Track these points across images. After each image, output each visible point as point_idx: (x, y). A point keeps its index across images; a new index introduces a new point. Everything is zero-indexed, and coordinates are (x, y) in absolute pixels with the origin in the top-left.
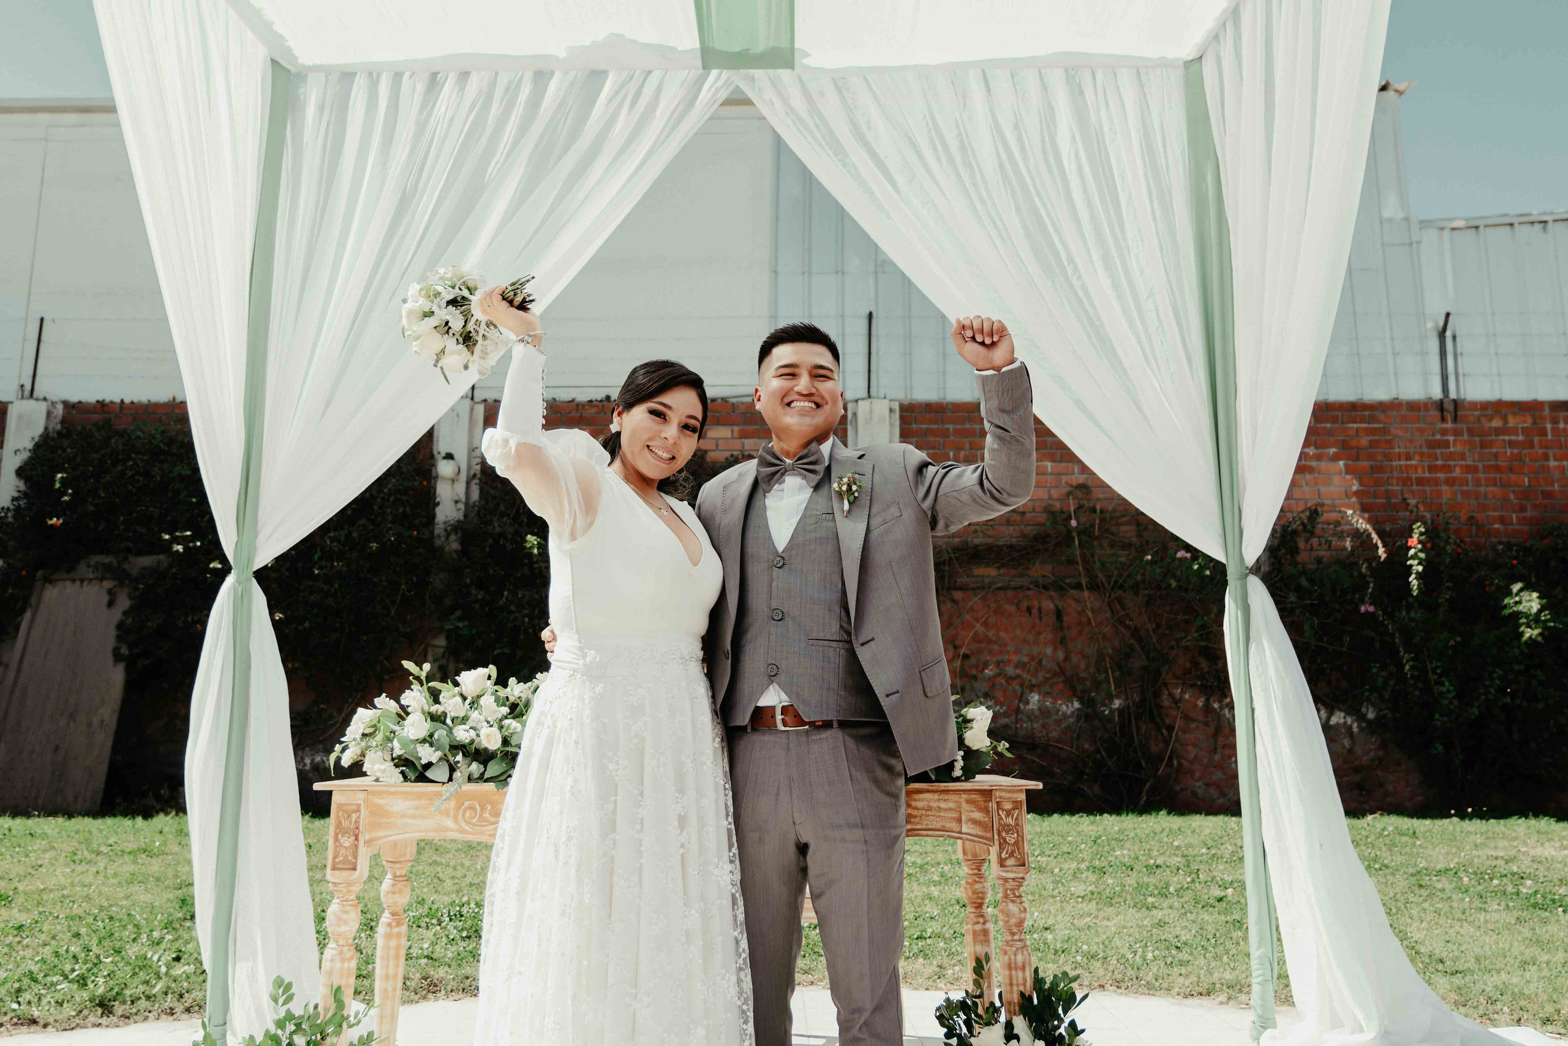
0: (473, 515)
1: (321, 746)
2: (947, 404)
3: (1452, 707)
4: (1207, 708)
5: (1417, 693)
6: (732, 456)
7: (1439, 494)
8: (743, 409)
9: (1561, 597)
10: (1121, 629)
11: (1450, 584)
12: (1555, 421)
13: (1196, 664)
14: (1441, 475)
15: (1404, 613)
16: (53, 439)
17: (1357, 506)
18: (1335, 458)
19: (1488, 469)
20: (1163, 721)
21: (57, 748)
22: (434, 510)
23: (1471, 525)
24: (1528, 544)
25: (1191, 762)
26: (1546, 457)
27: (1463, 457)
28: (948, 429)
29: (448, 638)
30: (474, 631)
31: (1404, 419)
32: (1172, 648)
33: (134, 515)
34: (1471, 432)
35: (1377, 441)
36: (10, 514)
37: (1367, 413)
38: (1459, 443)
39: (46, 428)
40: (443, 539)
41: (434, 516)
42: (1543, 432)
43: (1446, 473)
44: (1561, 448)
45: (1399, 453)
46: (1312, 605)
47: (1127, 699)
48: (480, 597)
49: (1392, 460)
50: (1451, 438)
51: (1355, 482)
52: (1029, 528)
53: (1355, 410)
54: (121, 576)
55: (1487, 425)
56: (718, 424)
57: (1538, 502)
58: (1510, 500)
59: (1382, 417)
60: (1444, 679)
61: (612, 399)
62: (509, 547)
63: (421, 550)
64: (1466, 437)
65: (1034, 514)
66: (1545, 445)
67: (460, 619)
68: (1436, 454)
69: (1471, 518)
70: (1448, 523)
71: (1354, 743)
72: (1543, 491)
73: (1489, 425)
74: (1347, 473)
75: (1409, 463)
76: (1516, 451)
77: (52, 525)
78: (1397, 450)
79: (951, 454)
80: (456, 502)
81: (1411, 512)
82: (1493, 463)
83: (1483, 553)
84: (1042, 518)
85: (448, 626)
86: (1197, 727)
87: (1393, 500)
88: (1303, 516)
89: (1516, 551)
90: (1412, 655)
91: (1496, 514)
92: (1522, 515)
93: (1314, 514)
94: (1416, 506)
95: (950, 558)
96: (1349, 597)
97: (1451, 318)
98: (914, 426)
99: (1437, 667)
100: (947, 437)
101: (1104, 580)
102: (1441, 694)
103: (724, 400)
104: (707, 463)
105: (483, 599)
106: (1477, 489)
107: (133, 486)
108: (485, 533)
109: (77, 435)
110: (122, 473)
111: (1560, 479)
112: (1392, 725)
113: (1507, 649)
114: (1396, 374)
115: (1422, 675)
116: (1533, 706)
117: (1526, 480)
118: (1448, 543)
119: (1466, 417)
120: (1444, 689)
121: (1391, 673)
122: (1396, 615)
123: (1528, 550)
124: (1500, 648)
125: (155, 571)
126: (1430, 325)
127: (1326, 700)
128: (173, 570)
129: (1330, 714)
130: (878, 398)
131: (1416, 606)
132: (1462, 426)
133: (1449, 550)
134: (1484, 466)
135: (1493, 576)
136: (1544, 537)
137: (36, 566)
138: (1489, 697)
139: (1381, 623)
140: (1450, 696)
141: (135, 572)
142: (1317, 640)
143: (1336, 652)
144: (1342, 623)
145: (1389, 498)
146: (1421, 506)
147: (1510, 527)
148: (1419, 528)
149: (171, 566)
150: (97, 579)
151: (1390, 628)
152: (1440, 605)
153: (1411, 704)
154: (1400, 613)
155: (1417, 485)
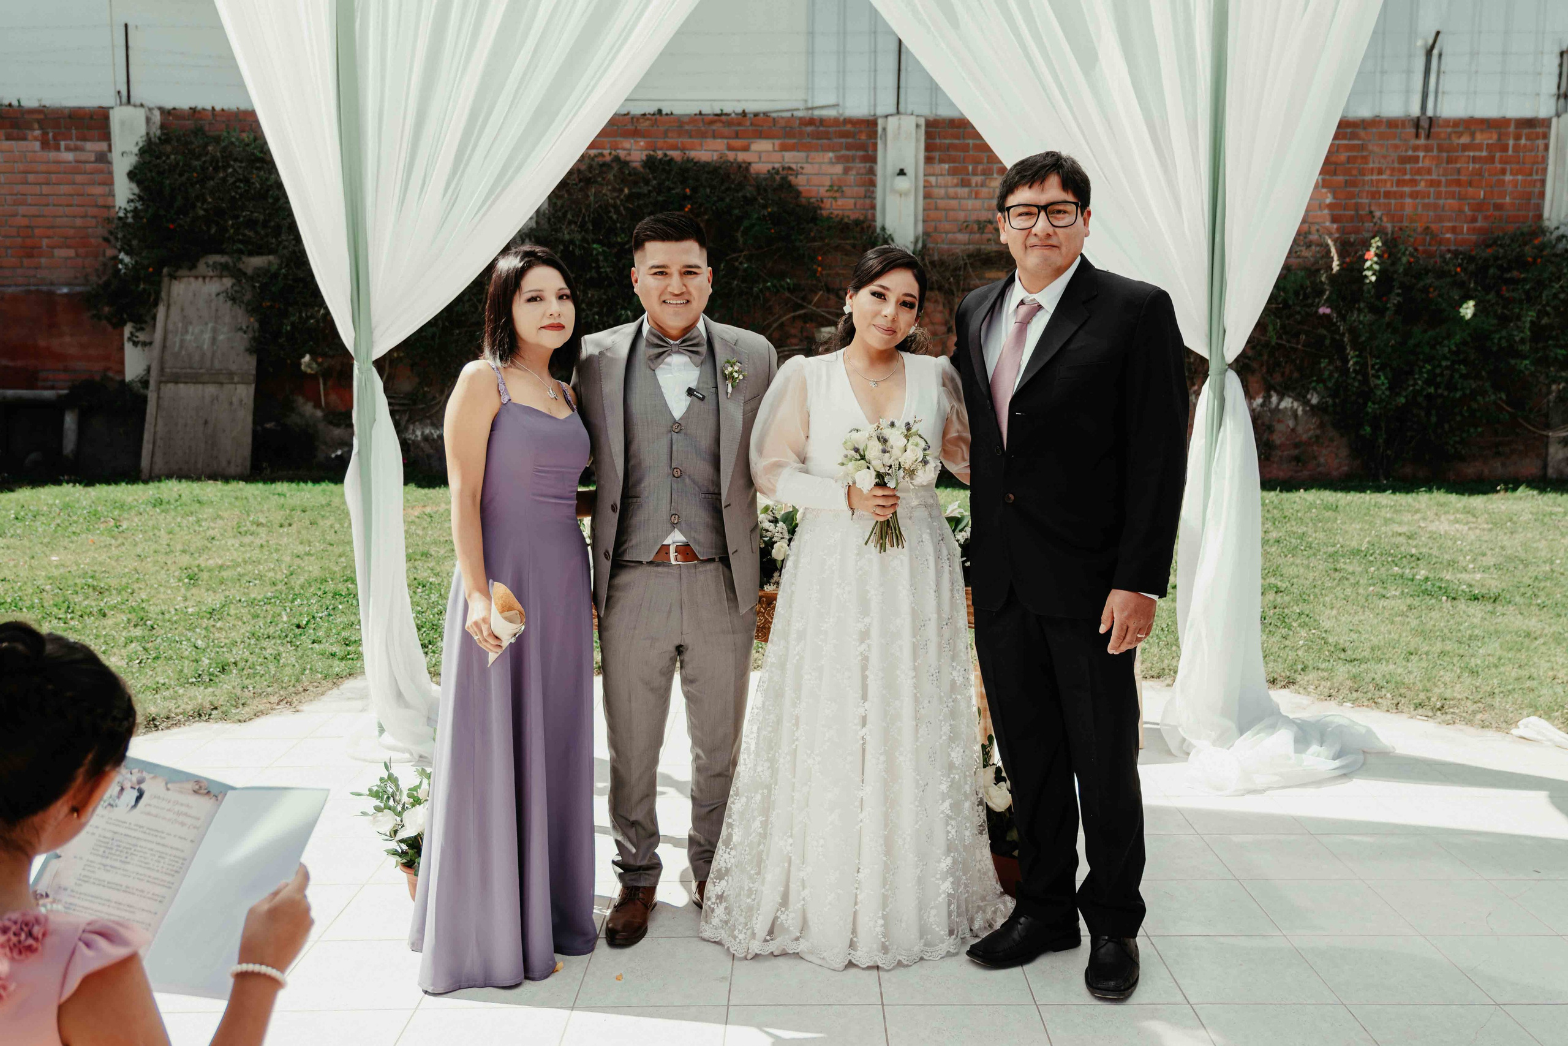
0: (543, 222)
1: (428, 421)
3: (1383, 396)
5: (1356, 384)
6: (774, 168)
7: (1402, 206)
8: (782, 123)
9: (1494, 301)
11: (1400, 291)
12: (1518, 137)
14: (1407, 189)
15: (1355, 316)
16: (155, 144)
17: (1328, 218)
19: (1449, 183)
21: (206, 422)
23: (1427, 234)
24: (1473, 253)
26: (1503, 172)
27: (1429, 172)
28: (969, 144)
31: (1382, 136)
33: (241, 219)
34: (1441, 148)
35: (1355, 157)
36: (129, 215)
37: (1349, 130)
38: (1428, 158)
39: (148, 134)
42: (1505, 148)
43: (1412, 186)
44: (1518, 163)
45: (1372, 169)
46: (1277, 309)
49: (1364, 175)
50: (1421, 154)
51: (1329, 195)
54: (238, 274)
55: (1456, 141)
56: (761, 137)
57: (1489, 213)
58: (1464, 211)
59: (1362, 133)
60: (1380, 373)
61: (664, 112)
62: (577, 252)
64: (1435, 153)
66: (1505, 161)
68: (1405, 169)
69: (1427, 228)
70: (1406, 235)
71: (1297, 424)
72: (1495, 205)
73: (1458, 141)
74: (1323, 186)
75: (1380, 177)
76: (1477, 166)
77: (169, 228)
78: (1371, 165)
79: (970, 168)
81: (1375, 224)
82: (1456, 177)
83: (1432, 261)
87: (1362, 213)
89: (1462, 259)
90: (1357, 353)
91: (1450, 224)
92: (1472, 225)
94: (1381, 219)
95: (966, 264)
96: (1310, 301)
97: (1440, 36)
98: (938, 141)
99: (1377, 364)
100: (968, 151)
102: (1376, 385)
103: (765, 114)
104: (751, 175)
106: (1437, 201)
107: (236, 193)
108: (556, 240)
109: (177, 142)
110: (224, 180)
111: (1512, 192)
112: (1331, 409)
113: (1438, 347)
114: (1381, 92)
115: (1362, 370)
116: (1451, 395)
117: (1482, 193)
118: (1404, 254)
119: (1439, 133)
120: (1379, 382)
121: (1336, 367)
122: (1348, 318)
123: (1471, 259)
124: (1433, 347)
125: (268, 271)
126: (1420, 43)
127: (1278, 388)
128: (283, 271)
129: (1280, 400)
130: (906, 114)
131: (1366, 310)
132: (1433, 142)
133: (1404, 260)
134: (1447, 180)
135: (1437, 283)
136: (1488, 246)
137: (161, 264)
138: (1417, 387)
139: (1335, 324)
140: (1383, 388)
141: (249, 271)
142: (1277, 338)
143: (1291, 347)
144: (1300, 323)
145: (1357, 210)
146: (1385, 219)
147: (1460, 237)
148: (1377, 242)
149: (280, 268)
150: (217, 276)
151: (1342, 328)
152: (1388, 309)
153: (1350, 393)
154: (1352, 316)
155: (1385, 198)
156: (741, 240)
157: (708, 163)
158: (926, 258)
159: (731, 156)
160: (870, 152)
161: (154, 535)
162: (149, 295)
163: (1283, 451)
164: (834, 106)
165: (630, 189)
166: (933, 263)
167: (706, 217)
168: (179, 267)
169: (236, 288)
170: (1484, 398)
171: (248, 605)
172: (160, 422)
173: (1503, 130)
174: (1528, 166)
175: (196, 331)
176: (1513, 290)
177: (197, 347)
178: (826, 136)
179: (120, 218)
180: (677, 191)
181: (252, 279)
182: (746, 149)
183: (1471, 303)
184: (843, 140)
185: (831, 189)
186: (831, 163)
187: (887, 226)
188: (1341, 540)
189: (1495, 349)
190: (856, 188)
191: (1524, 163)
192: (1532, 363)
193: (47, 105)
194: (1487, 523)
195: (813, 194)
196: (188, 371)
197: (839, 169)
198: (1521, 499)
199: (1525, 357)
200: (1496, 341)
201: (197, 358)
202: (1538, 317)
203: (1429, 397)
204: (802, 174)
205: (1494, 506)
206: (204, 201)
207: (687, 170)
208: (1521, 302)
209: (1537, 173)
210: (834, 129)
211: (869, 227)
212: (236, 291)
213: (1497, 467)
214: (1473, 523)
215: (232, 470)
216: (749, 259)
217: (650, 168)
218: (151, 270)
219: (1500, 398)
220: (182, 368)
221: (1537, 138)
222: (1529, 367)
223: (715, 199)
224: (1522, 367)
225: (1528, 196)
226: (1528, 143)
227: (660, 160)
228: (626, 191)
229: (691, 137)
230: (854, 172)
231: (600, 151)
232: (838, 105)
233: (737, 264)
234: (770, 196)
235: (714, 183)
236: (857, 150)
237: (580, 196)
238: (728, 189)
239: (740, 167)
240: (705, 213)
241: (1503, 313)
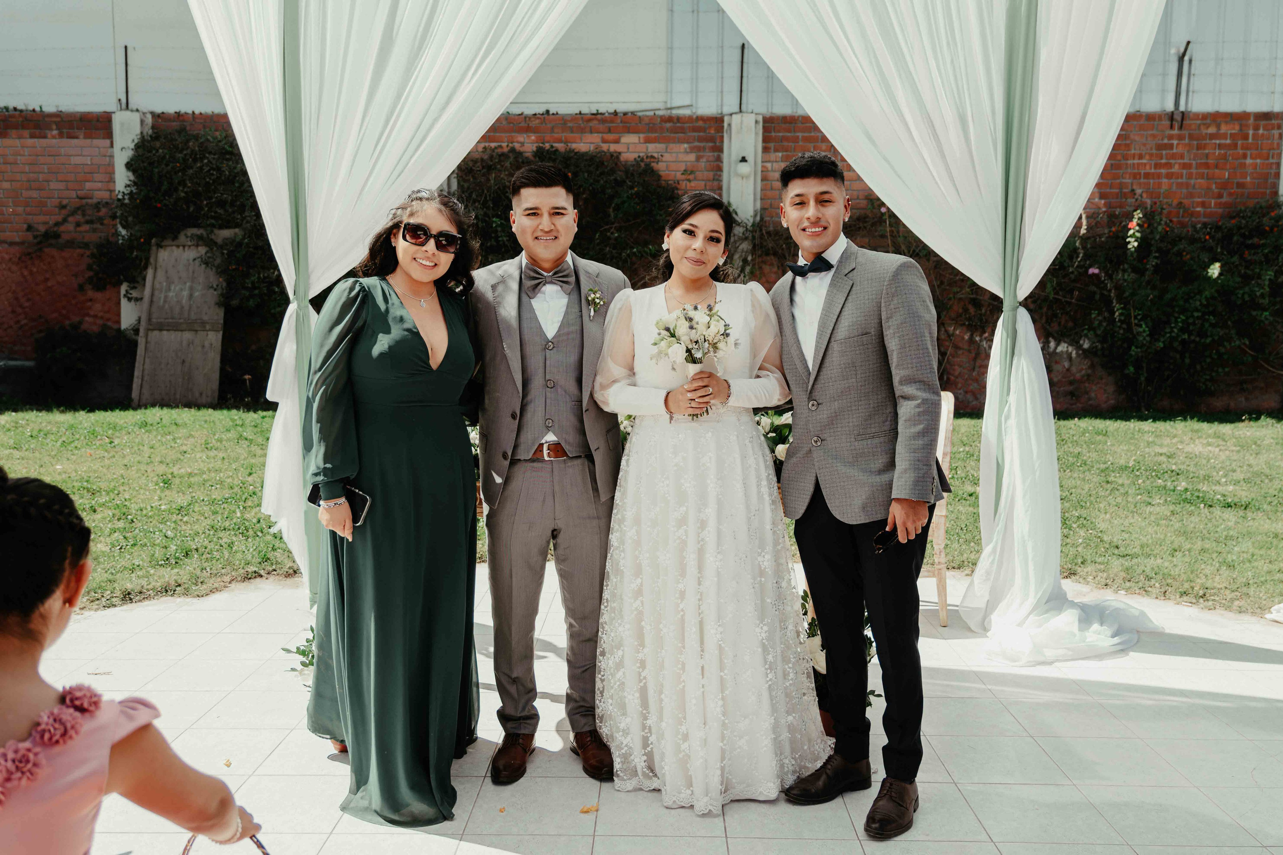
2: (799, 116)
3: (1145, 342)
4: (971, 341)
5: (1121, 331)
6: (639, 157)
7: (1159, 185)
8: (647, 120)
9: (1237, 263)
11: (1157, 255)
12: (1256, 128)
13: (966, 310)
14: (1163, 171)
15: (1120, 276)
16: (148, 141)
17: (1097, 195)
19: (1199, 166)
21: (184, 361)
23: (1180, 208)
24: (1220, 224)
25: (957, 377)
26: (1245, 156)
27: (1182, 156)
28: (798, 136)
31: (1141, 128)
32: (950, 299)
33: (214, 200)
34: (1191, 137)
35: (1119, 145)
36: (126, 197)
38: (1180, 146)
39: (142, 133)
42: (1246, 137)
43: (1168, 169)
44: (1257, 149)
45: (1134, 155)
46: (1054, 269)
49: (1128, 160)
50: (1175, 142)
54: (210, 243)
55: (1204, 131)
56: (629, 132)
57: (1232, 191)
58: (1211, 189)
60: (1142, 323)
61: (551, 113)
64: (1187, 141)
66: (1246, 147)
68: (1162, 154)
69: (1181, 203)
70: (1162, 209)
71: (1073, 364)
72: (1238, 183)
73: (1206, 131)
75: (1141, 161)
76: (1223, 152)
78: (1133, 152)
81: (1136, 200)
82: (1204, 161)
83: (1185, 230)
84: (864, 203)
86: (963, 353)
87: (1126, 191)
89: (1211, 229)
90: (1122, 306)
91: (1200, 200)
92: (1219, 201)
94: (1141, 195)
96: (1082, 263)
97: (1190, 46)
98: (773, 134)
99: (1139, 314)
100: (798, 142)
102: (1139, 333)
103: (632, 113)
104: (621, 162)
106: (1188, 181)
107: (210, 179)
109: (164, 139)
110: (201, 168)
111: (1252, 173)
112: (1099, 353)
113: (1191, 301)
114: (1140, 91)
115: (1126, 320)
116: (1203, 341)
117: (1227, 174)
119: (1190, 125)
120: (1141, 330)
121: (1105, 318)
122: (1114, 277)
123: (1218, 228)
124: (1186, 301)
125: (234, 241)
126: (1173, 51)
127: (1056, 335)
128: (246, 240)
129: (1058, 345)
130: (747, 112)
131: (1130, 270)
132: (1185, 132)
133: (1160, 228)
134: (1197, 163)
135: (1189, 248)
136: (1232, 218)
137: (152, 235)
138: (1173, 334)
139: (1103, 282)
140: (1145, 334)
141: (219, 241)
142: (1055, 294)
143: (1067, 302)
144: (1074, 281)
145: (1121, 189)
146: (1145, 195)
147: (1208, 210)
148: (1138, 214)
149: (244, 238)
150: (193, 245)
151: (1109, 285)
152: (1147, 269)
153: (1116, 339)
154: (1118, 275)
155: (1145, 178)
156: (612, 215)
157: (586, 153)
158: (764, 229)
159: (605, 147)
160: (718, 144)
161: (139, 449)
162: (141, 260)
163: (1060, 387)
164: (688, 106)
166: (769, 233)
167: (584, 196)
168: (164, 238)
169: (209, 255)
170: (1230, 344)
171: (209, 504)
172: (147, 360)
173: (1244, 122)
174: (1265, 151)
175: (177, 288)
176: (1254, 254)
177: (178, 301)
178: (682, 130)
179: (119, 200)
181: (221, 247)
182: (617, 141)
183: (1217, 265)
184: (696, 134)
185: (685, 172)
186: (686, 152)
187: (732, 201)
188: (1111, 458)
190: (706, 173)
191: (1262, 149)
192: (1271, 315)
193: (63, 110)
194: (1235, 446)
195: (670, 178)
196: (171, 320)
197: (692, 157)
198: (1263, 426)
199: (1266, 310)
200: (1240, 296)
201: (177, 310)
202: (1275, 276)
203: (1183, 342)
204: (662, 161)
205: (1241, 432)
206: (185, 186)
207: (570, 158)
208: (1261, 263)
209: (1273, 158)
210: (688, 125)
212: (209, 257)
213: (1241, 401)
214: (1224, 446)
215: (204, 400)
216: (619, 230)
218: (142, 240)
219: (1245, 344)
220: (165, 319)
221: (1273, 128)
222: (1268, 317)
223: (591, 181)
224: (1263, 318)
225: (1266, 176)
226: (1265, 132)
227: (548, 150)
229: (572, 132)
230: (704, 160)
231: (499, 144)
232: (692, 106)
233: (608, 234)
234: (636, 179)
235: (591, 169)
236: (707, 142)
237: (483, 180)
238: (602, 174)
239: (612, 156)
240: (583, 193)
241: (1245, 273)
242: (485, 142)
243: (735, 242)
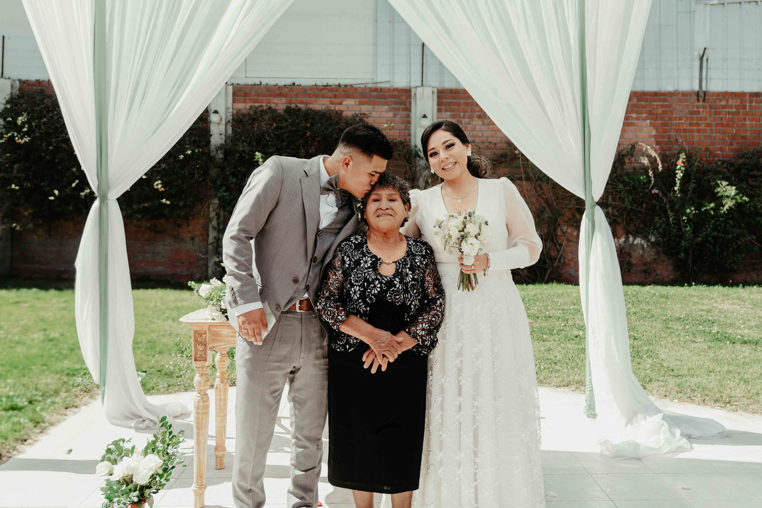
0: (229, 141)
2: (460, 90)
3: (690, 237)
5: (675, 230)
6: (355, 114)
7: (693, 137)
8: (360, 91)
9: (745, 187)
10: (540, 199)
11: (694, 181)
12: (751, 102)
13: (574, 216)
14: (695, 128)
15: (672, 194)
16: (15, 99)
17: (654, 142)
18: (646, 119)
19: (717, 125)
20: (557, 242)
22: (209, 138)
23: (707, 152)
24: (732, 162)
25: (570, 261)
26: (745, 119)
27: (706, 119)
28: (460, 102)
29: (219, 199)
30: (232, 197)
31: (680, 101)
32: (563, 208)
33: (60, 139)
34: (711, 107)
35: (666, 111)
37: (662, 97)
38: (704, 112)
39: (11, 93)
40: (215, 152)
41: (210, 141)
42: (745, 107)
43: (697, 127)
44: (752, 115)
45: (676, 117)
46: (629, 190)
47: (541, 231)
48: (234, 181)
49: (671, 120)
50: (701, 110)
51: (654, 131)
52: (498, 151)
53: (656, 95)
55: (718, 103)
56: (348, 98)
57: (739, 141)
58: (725, 140)
59: (669, 99)
60: (687, 225)
61: (296, 84)
62: (247, 157)
63: (204, 158)
64: (708, 109)
65: (501, 144)
66: (745, 114)
67: (225, 191)
68: (693, 117)
69: (707, 149)
70: (696, 152)
71: (644, 252)
72: (742, 136)
73: (720, 104)
74: (651, 126)
75: (680, 122)
76: (731, 116)
77: (19, 143)
78: (675, 115)
79: (462, 114)
80: (221, 134)
81: (680, 146)
82: (720, 122)
83: (711, 166)
84: (505, 146)
85: (219, 195)
86: (573, 245)
87: (672, 140)
88: (628, 148)
89: (727, 164)
90: (674, 213)
91: (719, 146)
92: (731, 147)
93: (633, 147)
94: (682, 143)
96: (647, 186)
97: (707, 50)
98: (444, 100)
100: (460, 105)
101: (534, 178)
102: (686, 232)
103: (351, 86)
104: (343, 117)
105: (235, 182)
106: (711, 134)
107: (58, 124)
108: (235, 150)
109: (27, 97)
110: (52, 117)
111: (750, 130)
114: (678, 78)
115: (678, 222)
116: (727, 236)
117: (734, 130)
118: (696, 161)
119: (709, 99)
120: (687, 229)
121: (663, 221)
122: (668, 195)
123: (732, 164)
126: (696, 54)
127: (633, 233)
129: (634, 239)
130: (426, 86)
131: (677, 191)
132: (707, 104)
133: (696, 164)
134: (715, 123)
135: (714, 177)
136: (740, 158)
138: (707, 232)
139: (661, 198)
140: (689, 232)
142: (631, 205)
143: (639, 211)
144: (643, 197)
145: (669, 139)
146: (684, 143)
147: (725, 153)
148: (682, 156)
151: (666, 199)
152: (689, 190)
153: (671, 235)
154: (670, 194)
155: (683, 132)
157: (320, 111)
159: (332, 107)
163: (637, 267)
164: (387, 82)
165: (276, 124)
167: (318, 139)
170: (744, 239)
173: (743, 98)
174: (757, 116)
176: (755, 181)
178: (384, 97)
180: (302, 125)
182: (340, 103)
183: (733, 188)
184: (393, 100)
185: (386, 124)
186: (387, 111)
188: (670, 313)
189: (748, 212)
190: (400, 125)
191: (755, 115)
194: (750, 305)
197: (391, 114)
200: (748, 208)
203: (714, 238)
204: (371, 117)
205: (754, 296)
206: (40, 128)
207: (308, 114)
210: (388, 93)
211: (408, 145)
213: (754, 276)
217: (288, 113)
218: (7, 165)
219: (753, 239)
223: (323, 129)
225: (759, 132)
226: (757, 105)
227: (294, 109)
228: (275, 125)
229: (310, 97)
230: (399, 116)
231: (261, 104)
232: (390, 82)
235: (323, 121)
236: (401, 104)
237: (249, 128)
238: (331, 124)
239: (337, 113)
240: (318, 137)
241: (751, 193)
242: (251, 102)
243: (420, 170)
